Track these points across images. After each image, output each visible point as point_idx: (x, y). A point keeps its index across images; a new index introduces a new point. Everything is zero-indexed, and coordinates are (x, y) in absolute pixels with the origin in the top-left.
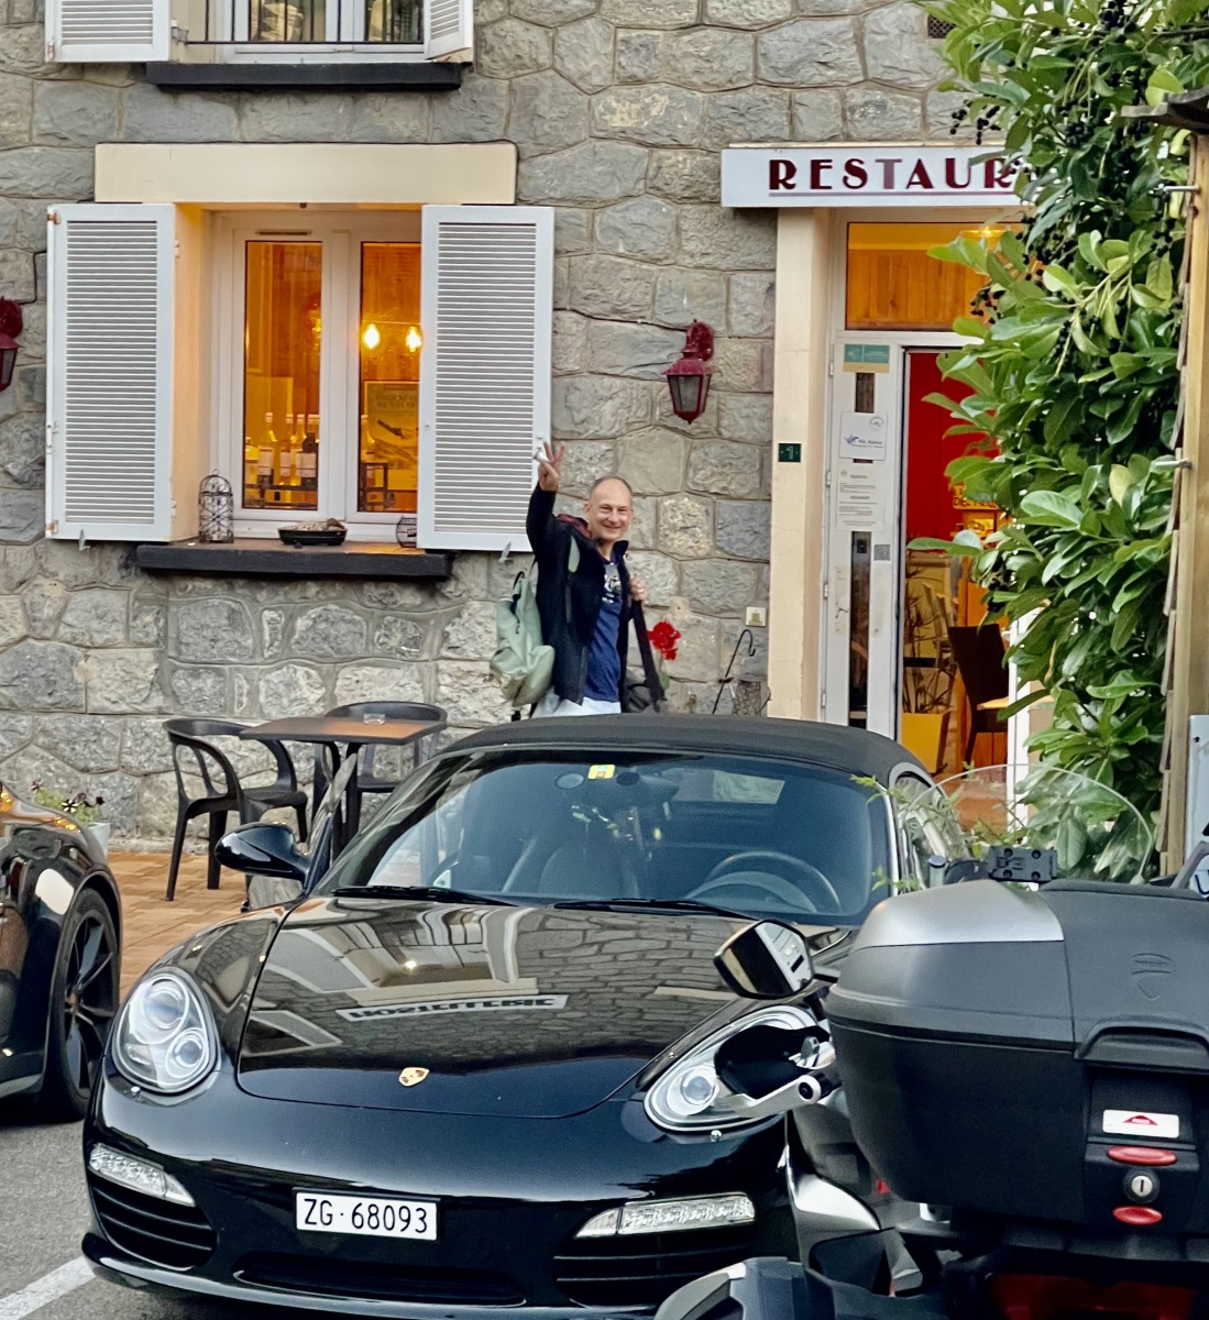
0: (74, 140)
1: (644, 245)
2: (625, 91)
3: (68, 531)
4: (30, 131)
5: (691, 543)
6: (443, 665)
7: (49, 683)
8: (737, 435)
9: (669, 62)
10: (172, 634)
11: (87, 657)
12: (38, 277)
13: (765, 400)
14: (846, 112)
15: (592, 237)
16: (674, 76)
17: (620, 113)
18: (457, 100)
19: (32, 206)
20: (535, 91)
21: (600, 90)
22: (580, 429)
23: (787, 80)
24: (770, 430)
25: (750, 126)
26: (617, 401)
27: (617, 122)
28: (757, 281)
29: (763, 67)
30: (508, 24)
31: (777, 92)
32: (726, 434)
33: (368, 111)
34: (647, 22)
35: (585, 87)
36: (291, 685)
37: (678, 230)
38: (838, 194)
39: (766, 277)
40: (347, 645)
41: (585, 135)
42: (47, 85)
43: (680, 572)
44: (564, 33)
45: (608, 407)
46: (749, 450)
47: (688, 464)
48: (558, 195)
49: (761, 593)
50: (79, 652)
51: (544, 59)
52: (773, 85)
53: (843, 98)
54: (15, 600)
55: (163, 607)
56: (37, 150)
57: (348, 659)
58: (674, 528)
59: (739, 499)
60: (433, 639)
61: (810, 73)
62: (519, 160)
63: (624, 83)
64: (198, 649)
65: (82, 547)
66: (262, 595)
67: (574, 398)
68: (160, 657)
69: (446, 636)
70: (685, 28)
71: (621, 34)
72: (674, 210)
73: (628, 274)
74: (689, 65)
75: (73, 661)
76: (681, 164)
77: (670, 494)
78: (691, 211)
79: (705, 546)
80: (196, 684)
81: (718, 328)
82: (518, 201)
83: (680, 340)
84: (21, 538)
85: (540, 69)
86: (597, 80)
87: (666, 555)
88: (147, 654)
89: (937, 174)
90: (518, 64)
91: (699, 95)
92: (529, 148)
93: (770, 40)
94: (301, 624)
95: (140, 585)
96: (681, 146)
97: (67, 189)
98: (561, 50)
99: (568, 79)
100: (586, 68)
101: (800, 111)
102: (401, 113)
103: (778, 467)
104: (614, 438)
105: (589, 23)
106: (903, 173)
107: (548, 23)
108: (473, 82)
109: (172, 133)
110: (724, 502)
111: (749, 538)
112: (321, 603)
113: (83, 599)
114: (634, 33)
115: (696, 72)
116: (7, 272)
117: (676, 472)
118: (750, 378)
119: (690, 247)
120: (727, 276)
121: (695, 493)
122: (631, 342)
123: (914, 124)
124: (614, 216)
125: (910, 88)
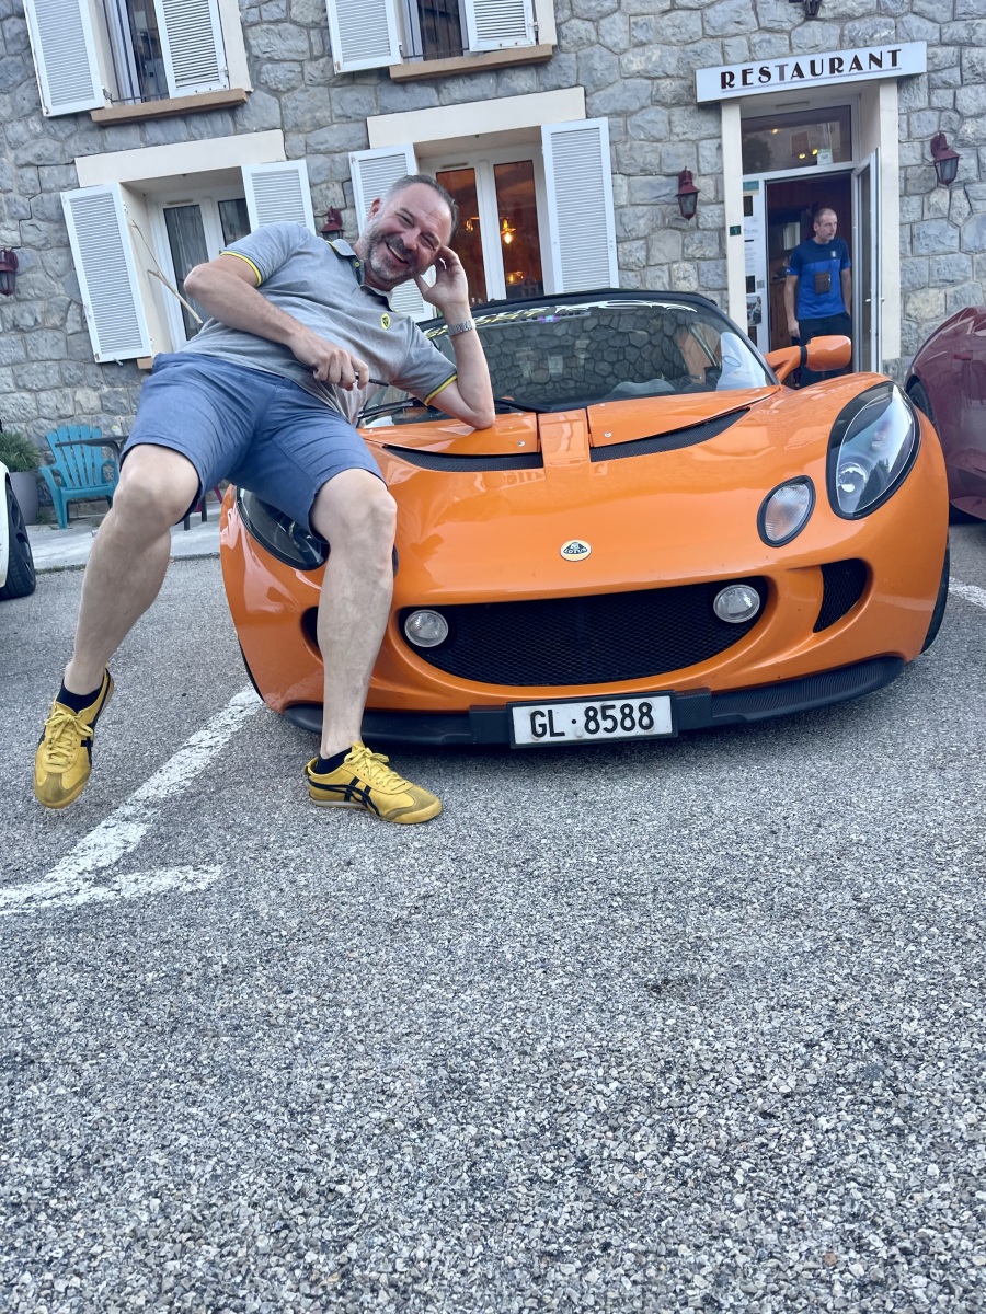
0: (354, 118)
1: (654, 133)
2: (636, 50)
4: (331, 117)
5: (688, 285)
8: (707, 226)
9: (658, 32)
12: (349, 194)
13: (720, 206)
14: (754, 45)
15: (626, 132)
16: (661, 38)
17: (636, 62)
18: (550, 69)
19: (337, 157)
20: (591, 56)
21: (625, 51)
22: (629, 235)
23: (720, 34)
24: (724, 223)
25: (703, 61)
26: (646, 217)
27: (635, 67)
28: (712, 144)
29: (706, 26)
30: (573, 21)
31: (715, 41)
32: (701, 227)
33: (505, 79)
34: (645, 11)
35: (616, 51)
37: (670, 122)
38: (757, 87)
39: (716, 141)
41: (618, 77)
42: (338, 89)
44: (603, 22)
45: (642, 222)
46: (713, 233)
47: (683, 245)
48: (607, 111)
51: (593, 38)
52: (712, 37)
53: (749, 40)
56: (335, 126)
58: (679, 279)
59: (710, 259)
61: (732, 28)
62: (586, 96)
63: (636, 46)
67: (625, 220)
70: (665, 12)
71: (633, 19)
72: (666, 111)
73: (647, 149)
74: (669, 31)
76: (668, 87)
77: (675, 262)
78: (677, 111)
79: (695, 285)
81: (695, 172)
82: (588, 117)
83: (675, 180)
85: (592, 44)
86: (622, 46)
89: (806, 70)
90: (580, 43)
91: (675, 48)
92: (591, 88)
93: (709, 13)
96: (668, 76)
97: (355, 144)
98: (602, 32)
99: (607, 48)
100: (615, 39)
101: (727, 48)
102: (522, 79)
103: (729, 239)
104: (646, 237)
105: (616, 15)
106: (789, 71)
107: (594, 18)
108: (559, 56)
109: (405, 106)
110: (702, 262)
111: (716, 278)
114: (639, 18)
115: (673, 35)
116: (330, 194)
117: (678, 250)
118: (712, 195)
119: (678, 130)
120: (696, 143)
121: (688, 260)
122: (652, 187)
123: (785, 49)
124: (637, 119)
125: (782, 31)
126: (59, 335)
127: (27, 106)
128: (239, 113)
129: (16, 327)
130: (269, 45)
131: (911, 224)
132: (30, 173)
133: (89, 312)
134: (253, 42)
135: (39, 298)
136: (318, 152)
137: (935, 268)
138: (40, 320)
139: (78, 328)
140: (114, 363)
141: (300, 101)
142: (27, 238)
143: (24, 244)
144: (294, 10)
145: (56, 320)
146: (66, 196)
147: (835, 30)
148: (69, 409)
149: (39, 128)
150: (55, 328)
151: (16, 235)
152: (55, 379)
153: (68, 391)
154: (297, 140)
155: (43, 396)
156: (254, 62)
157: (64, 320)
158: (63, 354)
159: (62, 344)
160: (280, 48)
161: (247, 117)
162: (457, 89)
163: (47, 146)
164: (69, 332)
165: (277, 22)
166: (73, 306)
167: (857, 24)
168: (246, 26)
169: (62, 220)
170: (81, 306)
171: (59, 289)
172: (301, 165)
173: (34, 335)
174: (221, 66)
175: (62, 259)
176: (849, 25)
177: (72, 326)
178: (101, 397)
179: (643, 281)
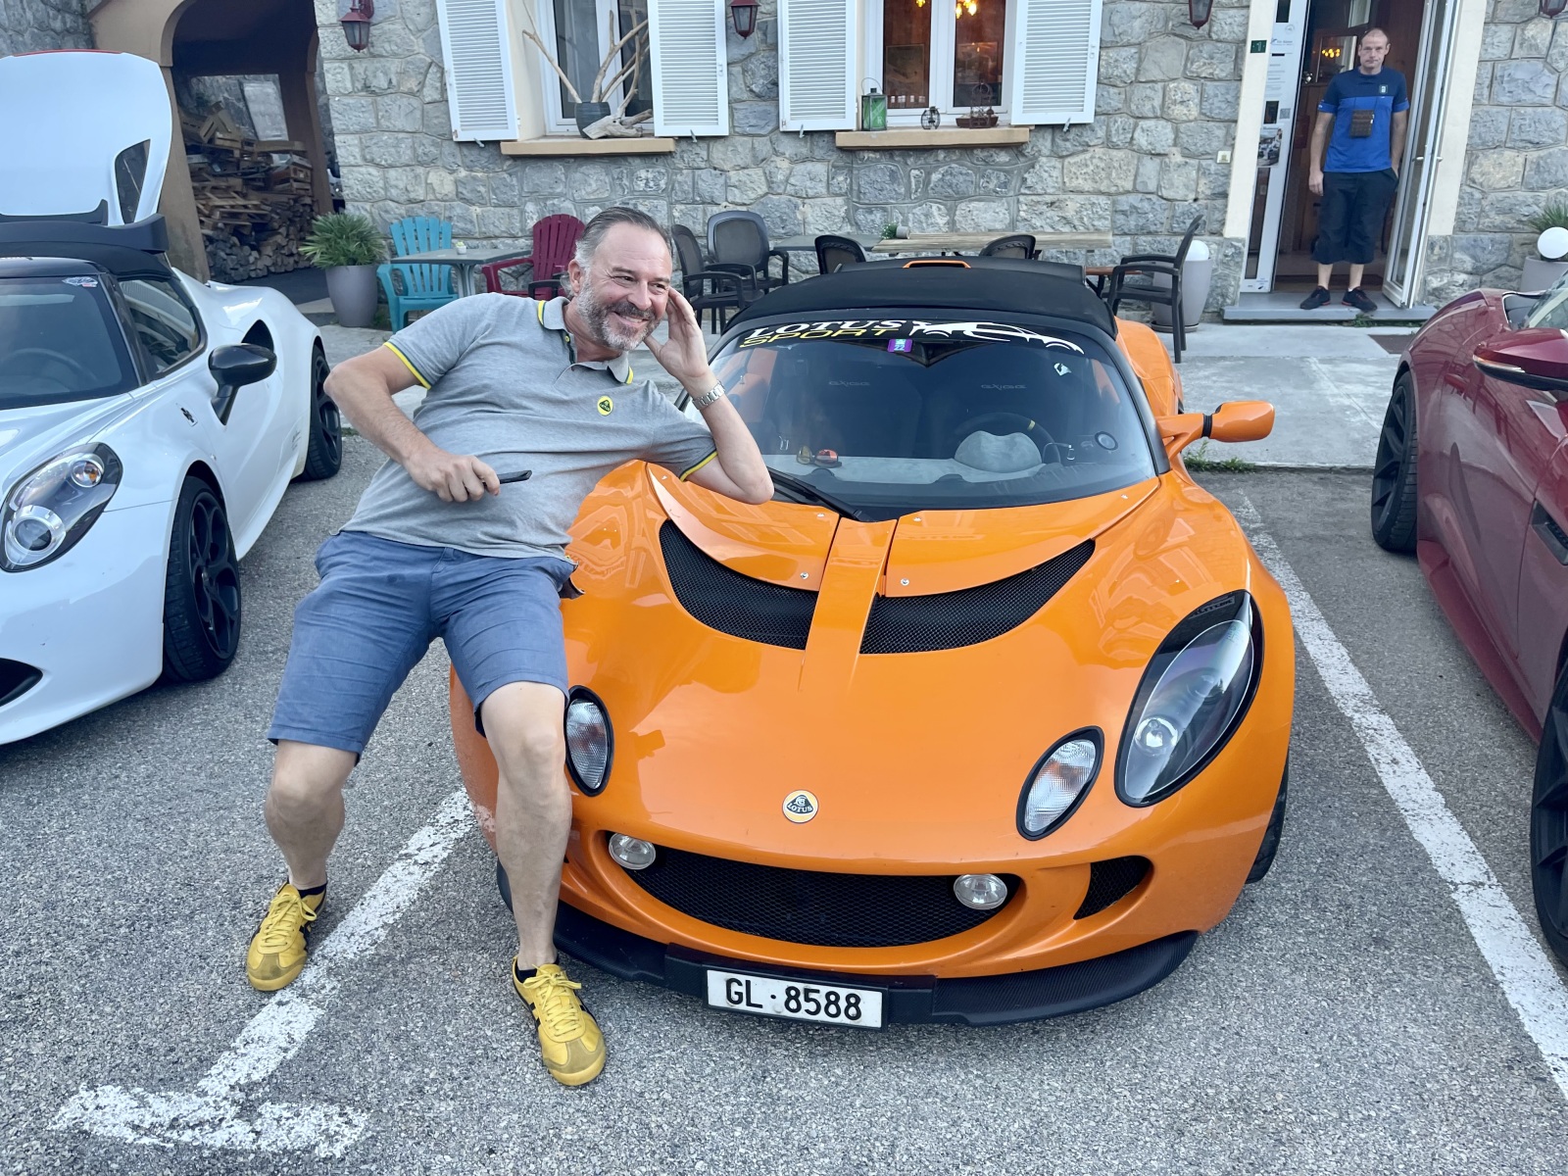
3: (793, 126)
5: (1185, 112)
6: (1022, 198)
7: (783, 221)
8: (1222, 37)
10: (855, 187)
11: (804, 204)
13: (1243, 12)
22: (1118, 39)
24: (1246, 33)
26: (1144, 18)
32: (1214, 37)
36: (927, 215)
40: (963, 187)
43: (1177, 132)
45: (1137, 24)
46: (1229, 46)
47: (1187, 59)
49: (1230, 142)
50: (799, 201)
54: (760, 172)
55: (851, 170)
57: (963, 197)
58: (1175, 102)
59: (1220, 80)
60: (1015, 182)
64: (870, 196)
65: (801, 136)
66: (911, 160)
67: (1116, 19)
68: (847, 202)
69: (1024, 180)
75: (796, 206)
77: (1173, 80)
79: (1195, 113)
80: (870, 217)
84: (762, 132)
87: (1167, 120)
88: (840, 201)
94: (935, 177)
95: (835, 158)
103: (1249, 57)
104: (1140, 44)
110: (1209, 83)
111: (1224, 106)
112: (945, 163)
113: (800, 168)
117: (1179, 64)
121: (1191, 78)
126: (415, 102)
129: (366, 87)
131: (1494, 61)
133: (451, 79)
135: (395, 55)
137: (1517, 123)
138: (394, 82)
139: (437, 97)
140: (474, 143)
145: (412, 84)
148: (420, 193)
150: (411, 93)
152: (407, 156)
153: (420, 170)
155: (392, 173)
157: (422, 84)
158: (418, 126)
159: (418, 114)
164: (427, 100)
166: (433, 69)
170: (442, 71)
171: (419, 46)
173: (387, 100)
175: (424, 10)
177: (430, 94)
178: (457, 182)
179: (1127, 101)
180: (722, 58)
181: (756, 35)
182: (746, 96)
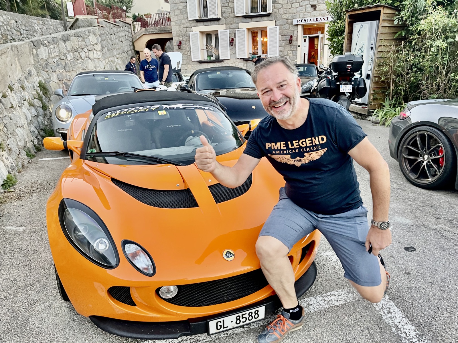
0: (237, 23)
1: (287, 28)
3: (238, 58)
4: (234, 23)
9: (288, 11)
10: (247, 66)
12: (235, 35)
13: (297, 42)
14: (304, 15)
15: (282, 28)
16: (289, 13)
17: (284, 16)
18: (270, 17)
19: (234, 29)
20: (277, 15)
22: (281, 45)
25: (296, 17)
27: (284, 18)
28: (296, 31)
29: (297, 11)
30: (275, 9)
32: (294, 45)
33: (262, 18)
34: (286, 8)
38: (303, 23)
41: (281, 19)
42: (235, 18)
45: (283, 43)
46: (296, 46)
47: (290, 48)
48: (279, 25)
49: (297, 59)
52: (298, 13)
54: (234, 64)
55: (246, 63)
58: (289, 54)
59: (295, 51)
61: (301, 12)
62: (275, 22)
63: (285, 14)
65: (240, 59)
67: (281, 43)
70: (290, 8)
71: (284, 9)
72: (288, 25)
73: (285, 31)
76: (290, 21)
77: (289, 51)
78: (291, 25)
79: (292, 55)
81: (293, 35)
82: (276, 25)
83: (290, 37)
84: (234, 59)
85: (277, 13)
86: (282, 14)
89: (312, 20)
90: (275, 13)
91: (291, 14)
92: (276, 20)
93: (297, 9)
95: (245, 62)
96: (290, 19)
97: (237, 27)
98: (279, 11)
99: (280, 14)
101: (300, 15)
102: (265, 18)
103: (298, 47)
104: (284, 46)
106: (309, 20)
107: (278, 9)
108: (272, 15)
109: (246, 22)
110: (293, 51)
111: (295, 54)
113: (240, 63)
115: (291, 12)
116: (232, 35)
118: (296, 40)
119: (290, 28)
120: (293, 31)
121: (291, 50)
122: (285, 37)
123: (310, 16)
124: (284, 26)
125: (310, 12)
126: (187, 56)
127: (186, 17)
128: (219, 21)
130: (225, 10)
132: (185, 29)
133: (192, 52)
134: (222, 10)
135: (184, 49)
136: (231, 28)
138: (184, 53)
139: (190, 55)
140: (195, 61)
141: (229, 20)
142: (184, 39)
143: (183, 40)
144: (229, 5)
145: (186, 53)
146: (190, 33)
147: (319, 12)
148: (187, 68)
149: (187, 21)
150: (186, 54)
151: (182, 39)
152: (185, 63)
153: (187, 65)
154: (228, 26)
155: (183, 66)
156: (222, 13)
157: (188, 53)
158: (187, 59)
160: (227, 11)
161: (220, 22)
162: (255, 19)
163: (188, 24)
165: (227, 6)
166: (189, 51)
167: (323, 12)
168: (221, 7)
169: (189, 37)
170: (191, 51)
171: (187, 48)
172: (228, 30)
174: (217, 14)
175: (189, 43)
176: (321, 12)
178: (192, 67)
179: (283, 53)
180: (229, 49)
181: (234, 45)
182: (232, 54)
